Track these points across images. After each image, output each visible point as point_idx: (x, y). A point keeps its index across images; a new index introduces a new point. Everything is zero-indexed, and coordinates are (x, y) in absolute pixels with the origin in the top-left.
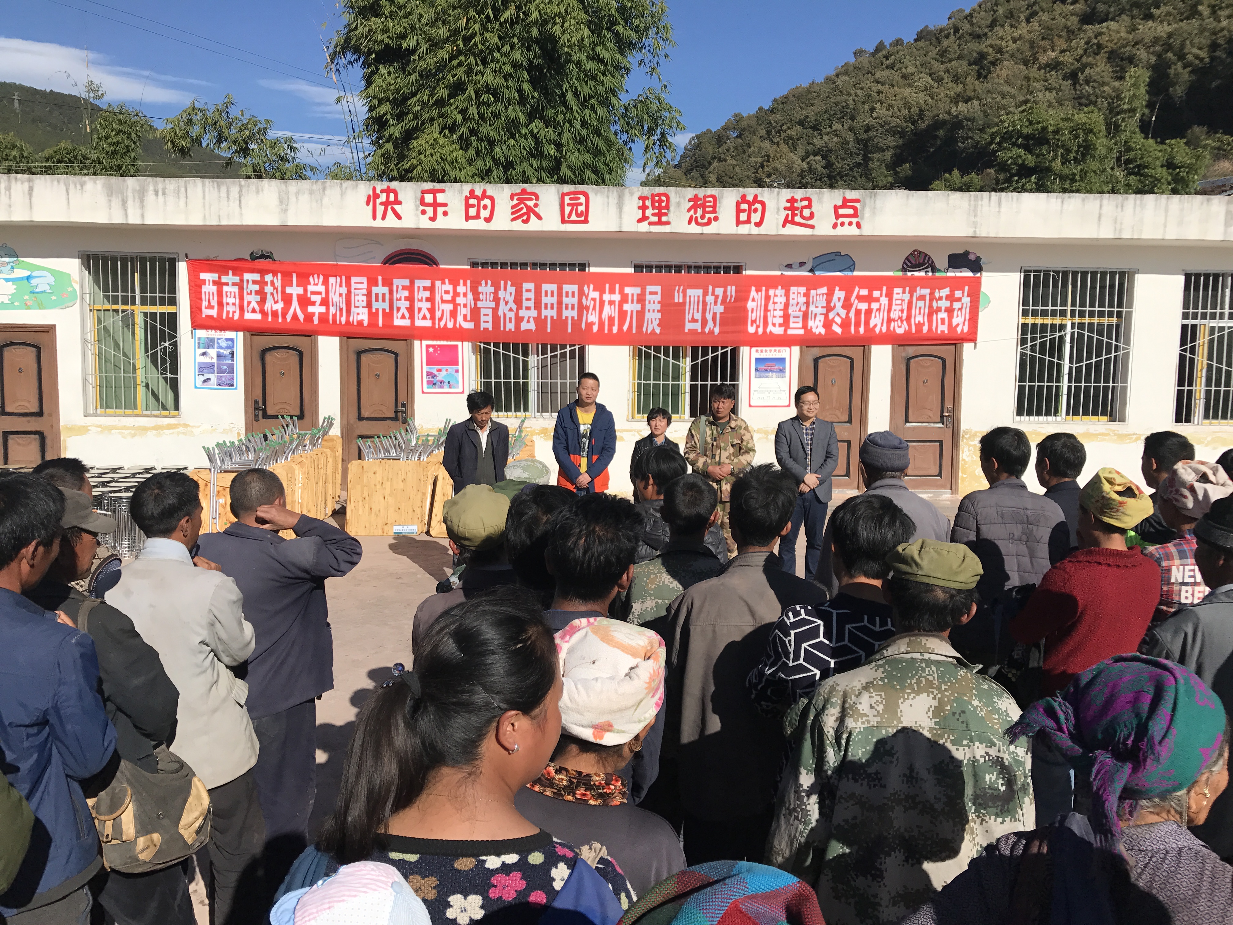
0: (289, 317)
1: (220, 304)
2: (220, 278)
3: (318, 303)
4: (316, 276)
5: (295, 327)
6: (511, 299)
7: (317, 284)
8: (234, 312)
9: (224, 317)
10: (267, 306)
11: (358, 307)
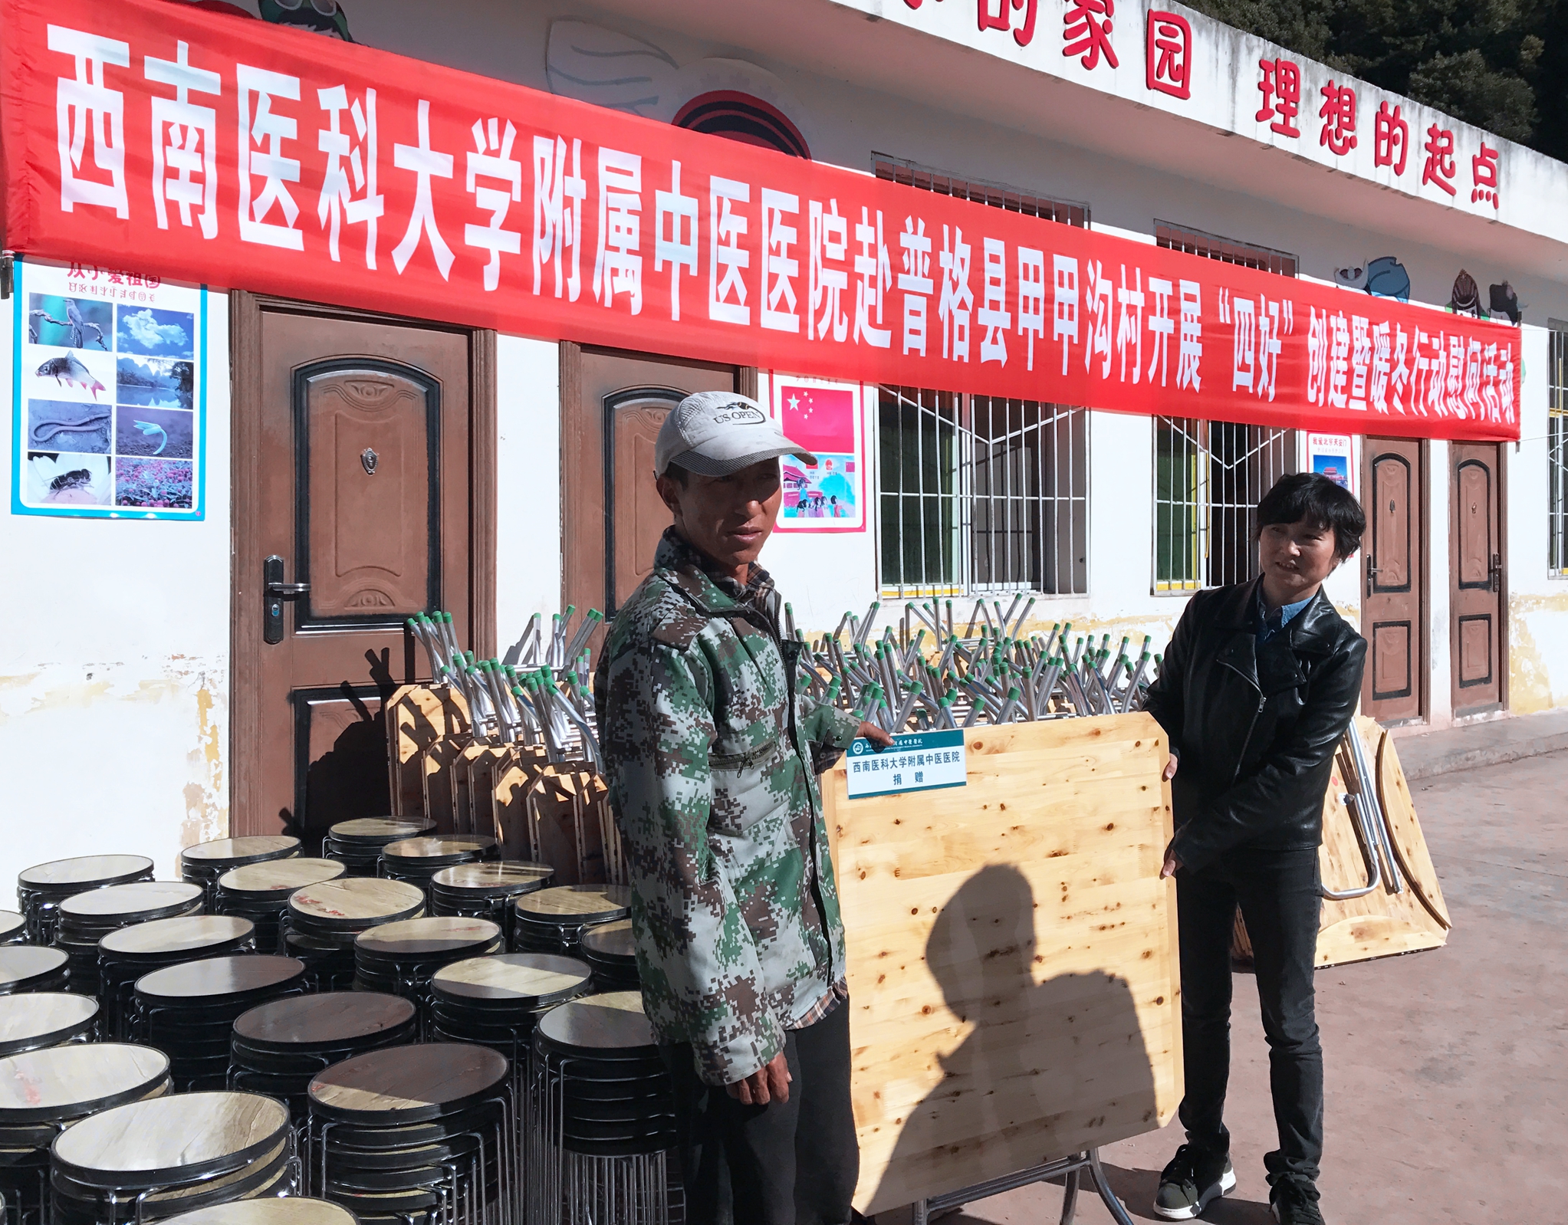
0: (401, 259)
1: (138, 167)
2: (137, 61)
3: (498, 219)
4: (493, 123)
5: (420, 292)
6: (963, 275)
7: (496, 154)
8: (198, 209)
10: (327, 208)
11: (617, 249)
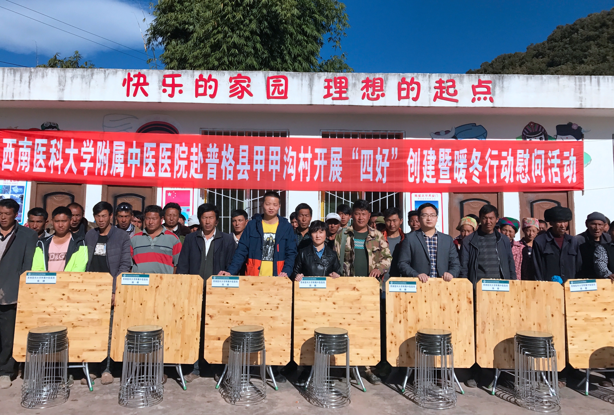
0: (66, 171)
1: (16, 161)
2: (18, 142)
3: (88, 161)
4: (88, 141)
5: (71, 177)
6: (231, 157)
7: (88, 147)
8: (26, 167)
9: (18, 170)
10: (51, 163)
11: (117, 163)
